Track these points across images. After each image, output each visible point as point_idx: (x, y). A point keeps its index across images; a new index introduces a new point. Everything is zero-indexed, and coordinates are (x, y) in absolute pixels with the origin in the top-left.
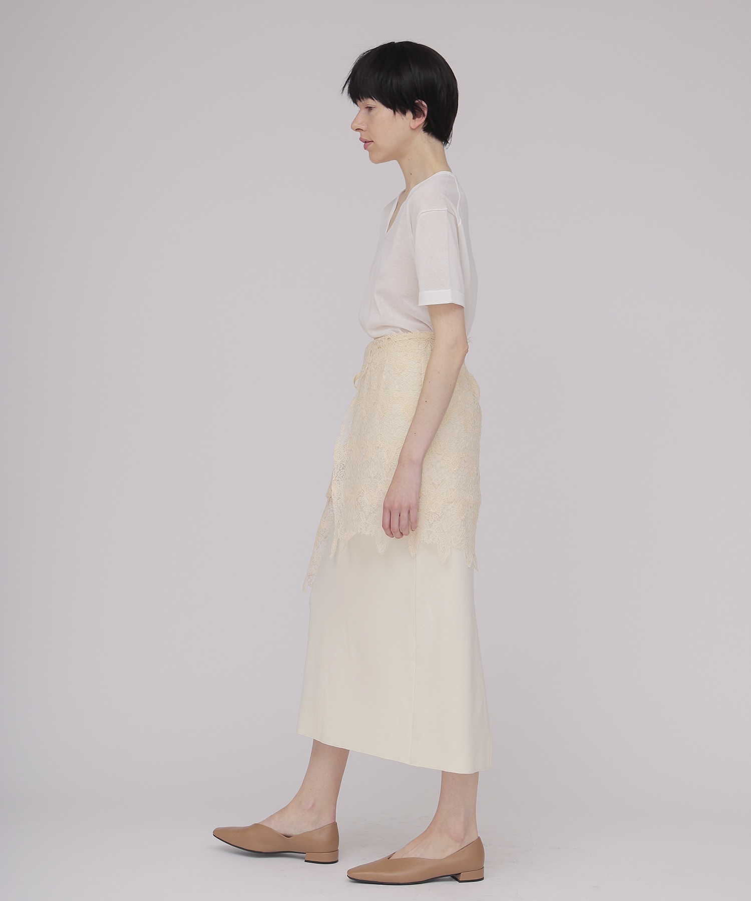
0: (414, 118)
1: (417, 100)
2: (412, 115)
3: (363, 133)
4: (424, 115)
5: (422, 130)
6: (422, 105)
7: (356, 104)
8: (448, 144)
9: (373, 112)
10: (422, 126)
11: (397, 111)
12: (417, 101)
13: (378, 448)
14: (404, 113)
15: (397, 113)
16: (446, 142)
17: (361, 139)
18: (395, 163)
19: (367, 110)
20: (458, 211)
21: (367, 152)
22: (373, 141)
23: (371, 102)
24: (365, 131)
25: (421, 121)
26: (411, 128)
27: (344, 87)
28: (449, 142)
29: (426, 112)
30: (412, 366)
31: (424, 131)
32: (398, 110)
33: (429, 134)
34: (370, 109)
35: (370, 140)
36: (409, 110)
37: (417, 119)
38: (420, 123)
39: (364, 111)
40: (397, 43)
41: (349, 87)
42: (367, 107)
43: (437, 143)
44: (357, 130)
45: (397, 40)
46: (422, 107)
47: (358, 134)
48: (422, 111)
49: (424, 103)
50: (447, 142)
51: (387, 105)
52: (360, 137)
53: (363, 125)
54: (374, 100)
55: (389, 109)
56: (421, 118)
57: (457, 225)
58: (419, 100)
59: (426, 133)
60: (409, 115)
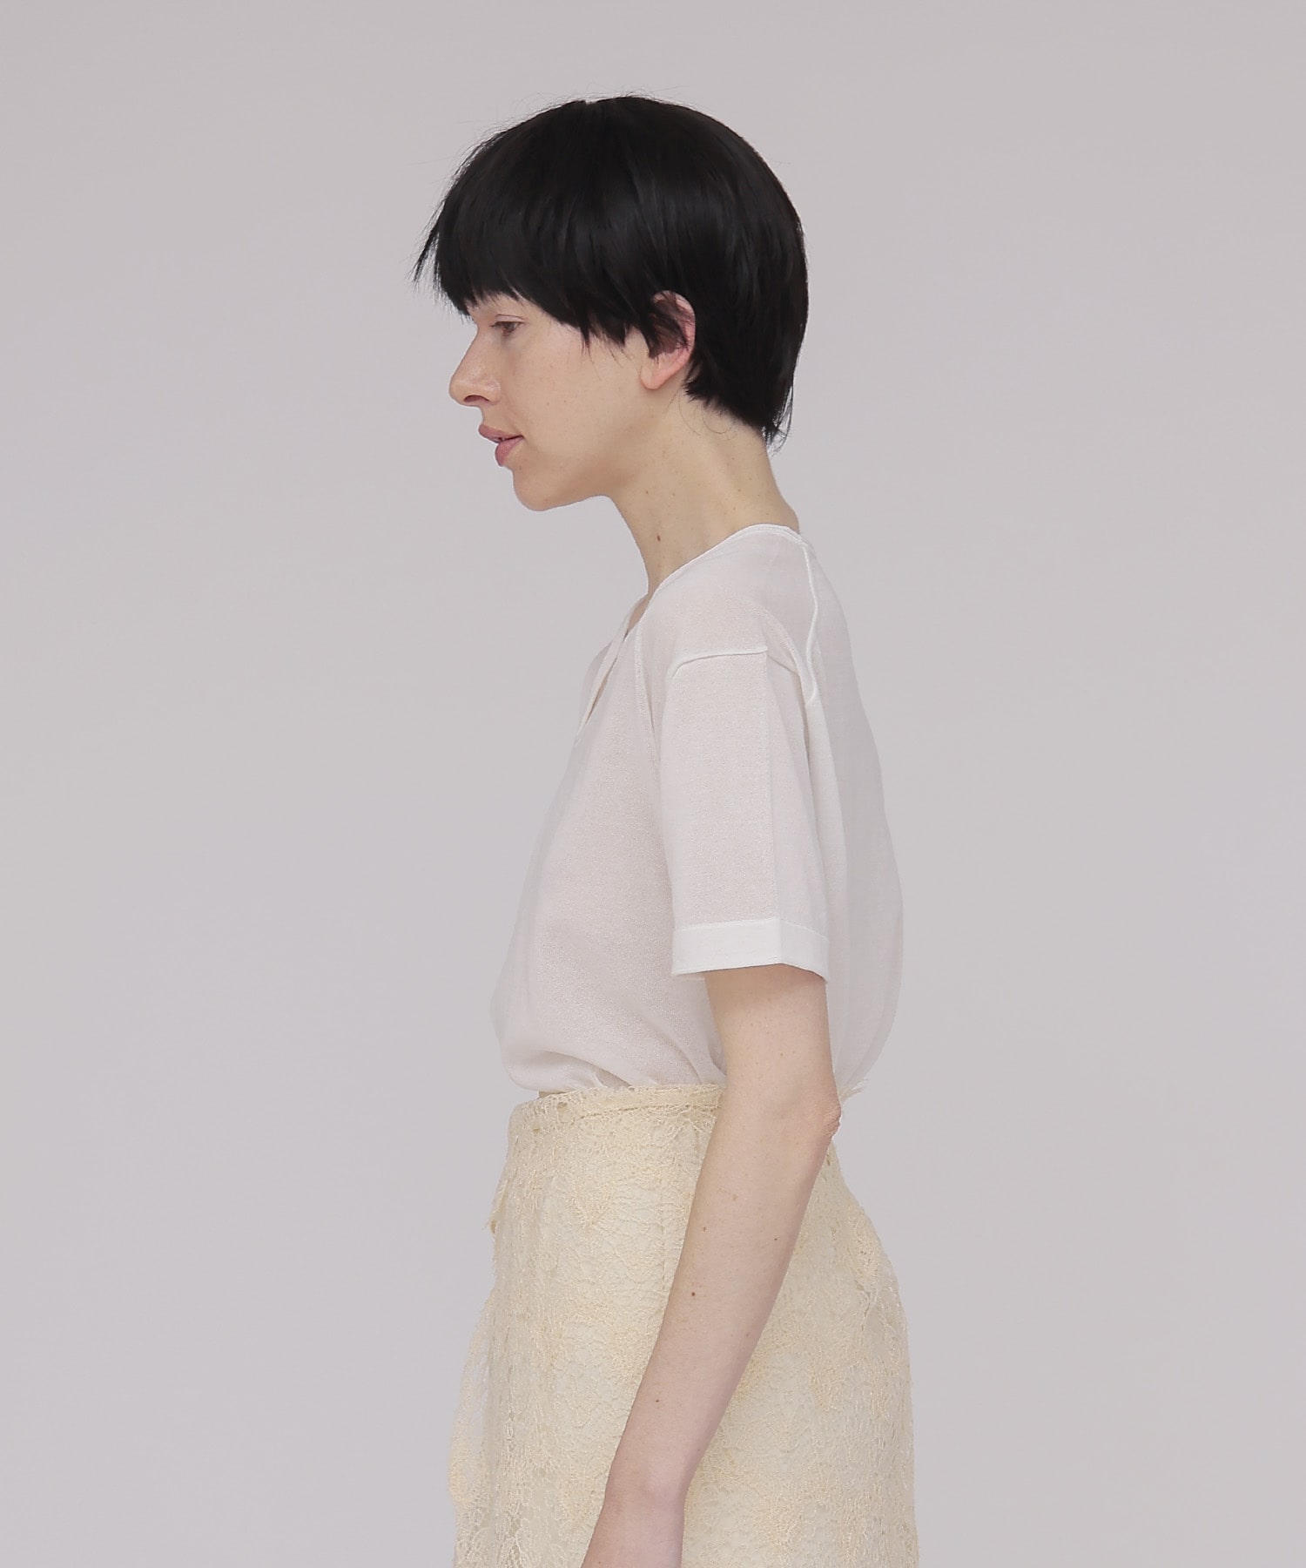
0: (653, 353)
1: (660, 291)
2: (644, 341)
3: (490, 409)
4: (685, 343)
5: (683, 392)
6: (677, 308)
7: (467, 313)
8: (778, 437)
9: (519, 339)
10: (681, 378)
11: (594, 332)
12: (658, 297)
13: (543, 1472)
14: (619, 337)
15: (594, 340)
16: (772, 430)
17: (484, 431)
18: (601, 506)
19: (500, 331)
20: (809, 663)
21: (506, 474)
22: (520, 437)
23: (509, 306)
24: (495, 403)
25: (676, 361)
26: (645, 387)
27: (423, 256)
28: (783, 427)
29: (690, 331)
30: (629, 1202)
31: (689, 393)
32: (598, 327)
33: (707, 404)
34: (507, 328)
35: (513, 434)
36: (634, 329)
37: (662, 356)
38: (672, 370)
39: (492, 337)
40: (592, 105)
41: (438, 258)
42: (498, 324)
43: (740, 436)
44: (470, 399)
45: (592, 94)
46: (676, 316)
47: (474, 414)
48: (677, 330)
49: (682, 302)
50: (776, 430)
51: (562, 313)
52: (480, 423)
53: (488, 384)
54: (516, 298)
55: (569, 327)
56: (676, 352)
57: (802, 703)
58: (667, 293)
59: (699, 403)
60: (636, 343)
